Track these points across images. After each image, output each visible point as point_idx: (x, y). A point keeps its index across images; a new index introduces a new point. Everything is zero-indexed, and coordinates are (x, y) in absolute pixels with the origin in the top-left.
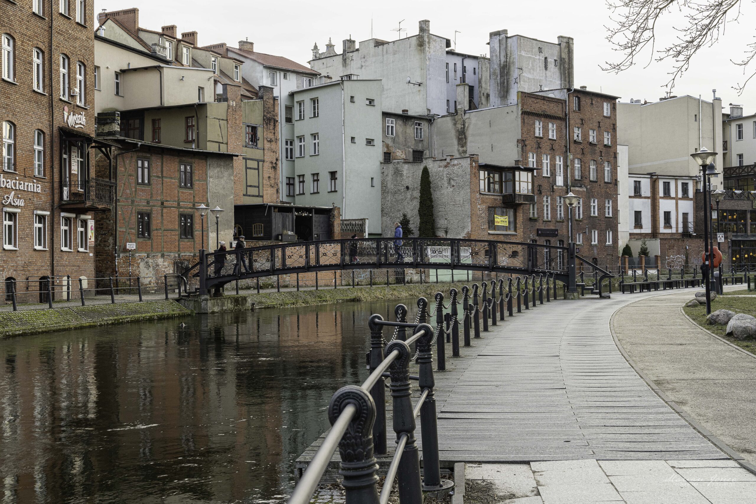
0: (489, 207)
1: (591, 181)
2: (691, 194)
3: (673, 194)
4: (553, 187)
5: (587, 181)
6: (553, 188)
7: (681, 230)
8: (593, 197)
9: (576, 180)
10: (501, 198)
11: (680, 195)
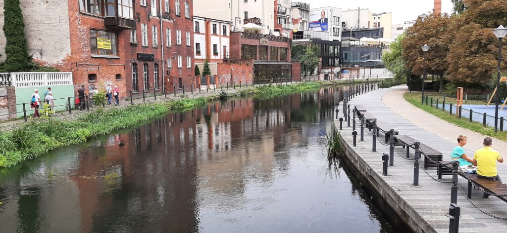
0: (91, 29)
1: (176, 16)
2: (228, 34)
3: (218, 33)
4: (149, 16)
5: (173, 15)
6: (149, 18)
7: (222, 58)
8: (178, 29)
9: (166, 13)
10: (103, 20)
11: (222, 34)
